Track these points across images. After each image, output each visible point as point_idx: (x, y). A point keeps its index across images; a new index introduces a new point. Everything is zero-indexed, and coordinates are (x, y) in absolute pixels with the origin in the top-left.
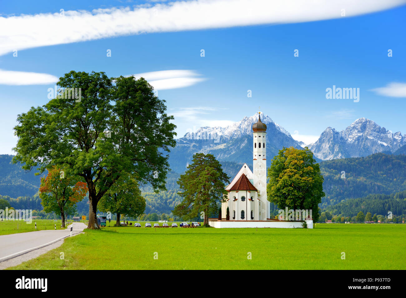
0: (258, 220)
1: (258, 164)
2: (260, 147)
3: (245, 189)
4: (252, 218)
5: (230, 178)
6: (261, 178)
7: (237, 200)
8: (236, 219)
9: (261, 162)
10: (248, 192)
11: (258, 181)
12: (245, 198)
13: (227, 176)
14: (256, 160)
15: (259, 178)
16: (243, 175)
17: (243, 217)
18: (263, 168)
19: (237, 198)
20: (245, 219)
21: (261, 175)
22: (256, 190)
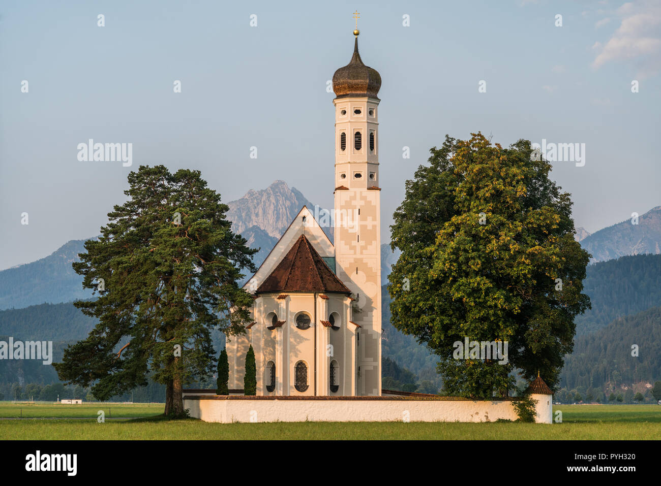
0: (353, 394)
1: (354, 203)
2: (358, 146)
3: (310, 286)
4: (334, 388)
5: (256, 251)
6: (361, 253)
7: (284, 326)
8: (279, 392)
9: (363, 198)
10: (319, 299)
11: (352, 261)
12: (309, 320)
13: (247, 245)
14: (348, 189)
15: (355, 253)
16: (303, 240)
17: (301, 383)
18: (370, 218)
19: (281, 320)
20: (309, 392)
21: (362, 243)
22: (348, 294)
